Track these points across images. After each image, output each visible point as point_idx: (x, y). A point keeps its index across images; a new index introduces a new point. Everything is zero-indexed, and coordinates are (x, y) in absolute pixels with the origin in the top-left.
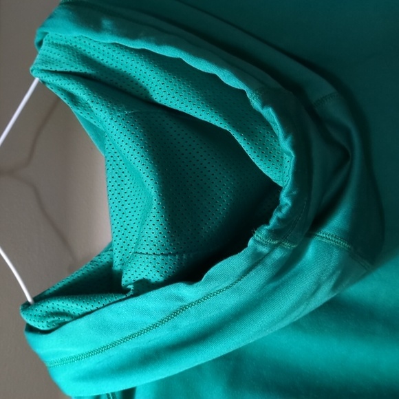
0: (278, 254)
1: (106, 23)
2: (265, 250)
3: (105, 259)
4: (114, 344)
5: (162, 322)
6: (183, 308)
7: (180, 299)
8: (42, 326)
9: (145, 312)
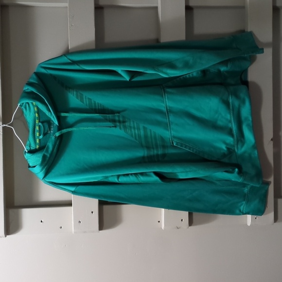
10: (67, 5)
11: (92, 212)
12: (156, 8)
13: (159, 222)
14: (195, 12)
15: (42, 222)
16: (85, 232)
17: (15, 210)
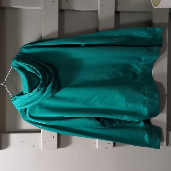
0: (42, 89)
1: (20, 61)
2: (39, 88)
3: (22, 91)
4: (23, 102)
5: (28, 98)
6: (31, 96)
7: (30, 95)
8: (13, 100)
9: (26, 97)
10: (41, 8)
11: (54, 137)
12: (97, 11)
13: (95, 144)
14: (121, 14)
15: (22, 142)
16: (49, 149)
17: (6, 134)
